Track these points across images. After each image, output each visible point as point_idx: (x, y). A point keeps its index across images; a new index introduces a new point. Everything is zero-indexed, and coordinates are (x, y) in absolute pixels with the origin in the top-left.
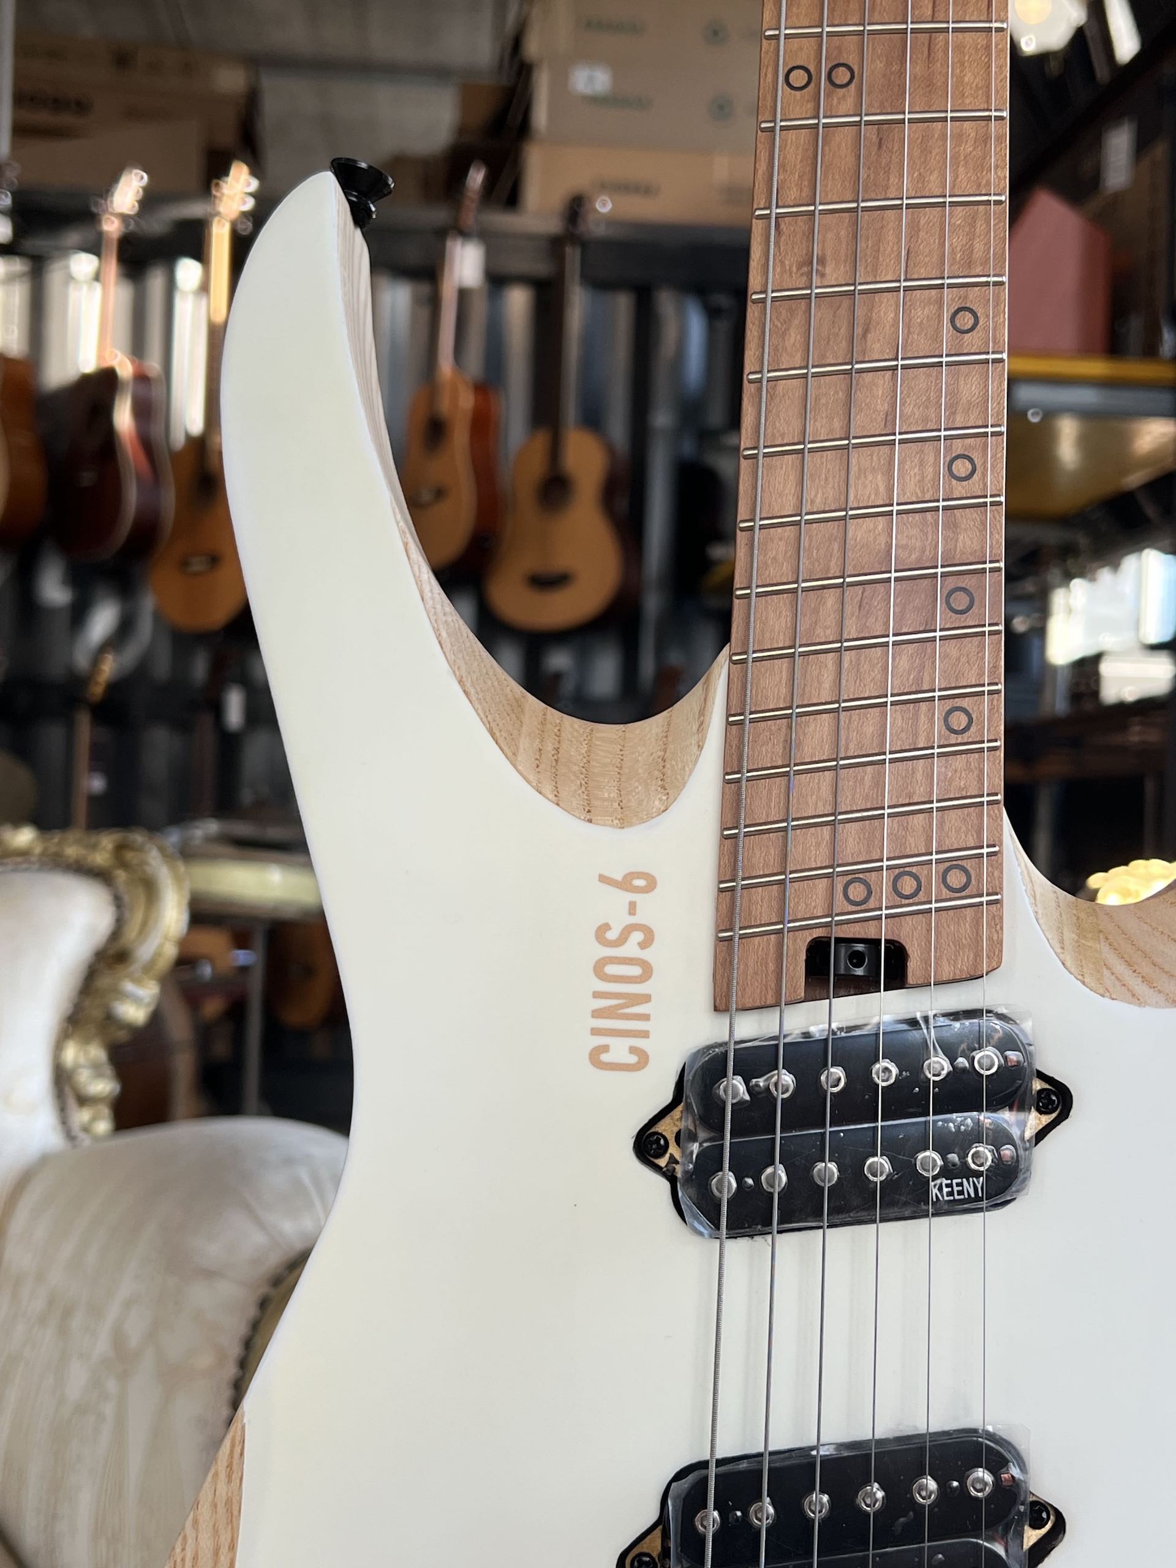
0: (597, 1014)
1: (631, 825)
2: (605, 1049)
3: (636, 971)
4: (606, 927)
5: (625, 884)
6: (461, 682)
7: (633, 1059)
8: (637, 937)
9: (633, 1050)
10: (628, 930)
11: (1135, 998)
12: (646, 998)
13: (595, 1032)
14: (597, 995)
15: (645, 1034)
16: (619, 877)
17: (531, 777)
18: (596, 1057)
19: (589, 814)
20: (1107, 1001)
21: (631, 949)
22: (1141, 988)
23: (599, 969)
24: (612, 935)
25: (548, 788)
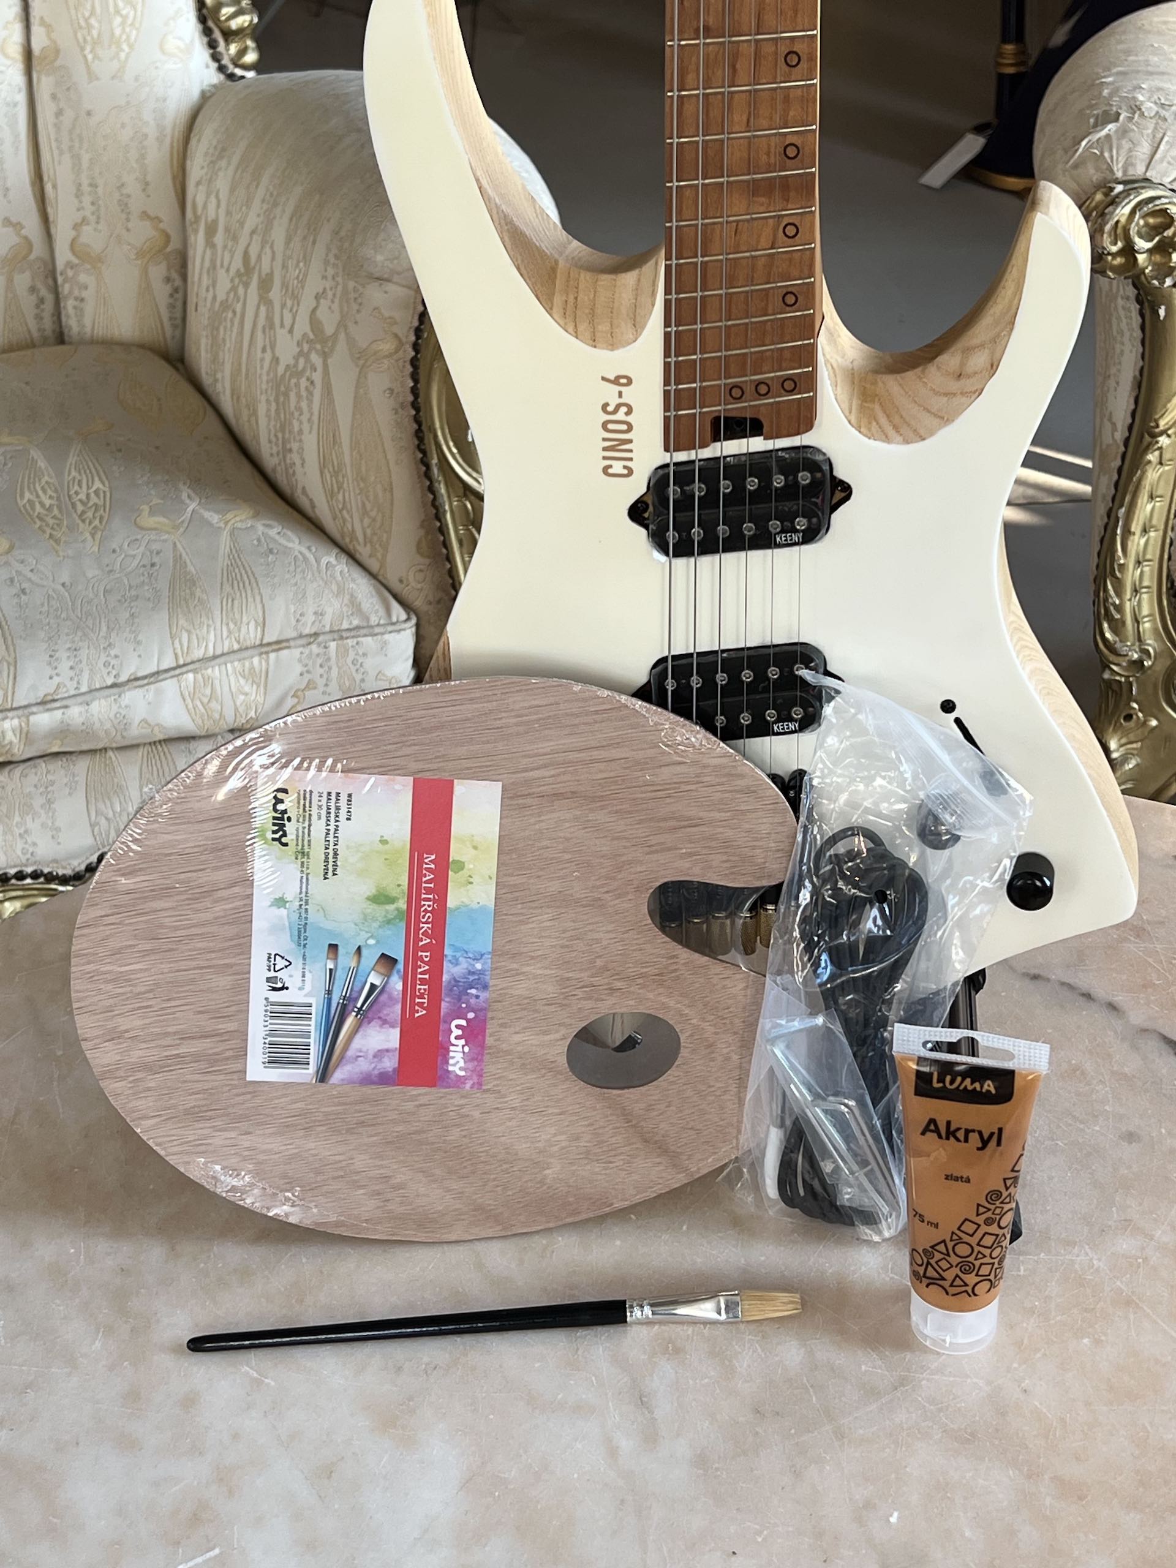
0: (605, 449)
1: (618, 348)
2: (610, 466)
3: (624, 427)
4: (607, 404)
5: (616, 381)
6: (518, 269)
7: (625, 472)
8: (624, 409)
9: (625, 467)
10: (618, 407)
11: (887, 439)
12: (630, 441)
13: (604, 458)
14: (604, 440)
15: (631, 459)
16: (612, 378)
17: (562, 323)
18: (605, 470)
19: (594, 342)
20: (871, 441)
21: (621, 415)
22: (891, 432)
23: (604, 426)
24: (610, 409)
25: (571, 329)
